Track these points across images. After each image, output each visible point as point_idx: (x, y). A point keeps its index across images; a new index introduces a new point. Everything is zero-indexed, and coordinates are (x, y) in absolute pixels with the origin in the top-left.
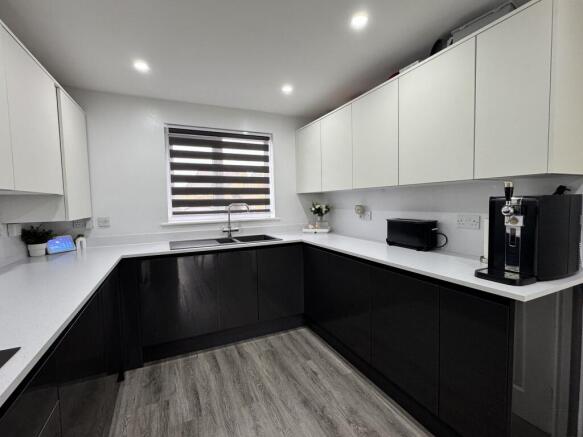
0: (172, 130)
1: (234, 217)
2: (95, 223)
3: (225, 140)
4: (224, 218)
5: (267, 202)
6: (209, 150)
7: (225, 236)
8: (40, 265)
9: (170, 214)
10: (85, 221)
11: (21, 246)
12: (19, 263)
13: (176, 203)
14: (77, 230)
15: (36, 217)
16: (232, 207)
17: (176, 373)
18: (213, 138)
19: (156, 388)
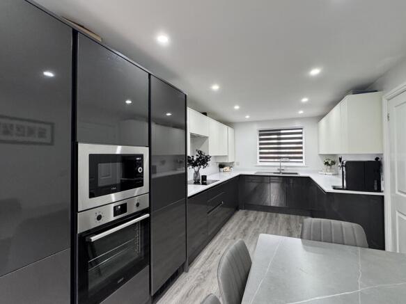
0: (260, 131)
1: (283, 164)
2: (235, 164)
3: (282, 132)
4: (278, 164)
5: (301, 158)
6: (276, 136)
7: (279, 172)
8: (222, 174)
9: (258, 162)
10: (233, 163)
11: (218, 168)
12: (216, 173)
13: (261, 158)
14: (231, 165)
15: (222, 161)
16: (282, 160)
17: (252, 215)
18: (277, 132)
19: (246, 214)
